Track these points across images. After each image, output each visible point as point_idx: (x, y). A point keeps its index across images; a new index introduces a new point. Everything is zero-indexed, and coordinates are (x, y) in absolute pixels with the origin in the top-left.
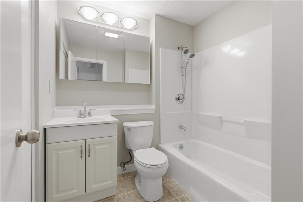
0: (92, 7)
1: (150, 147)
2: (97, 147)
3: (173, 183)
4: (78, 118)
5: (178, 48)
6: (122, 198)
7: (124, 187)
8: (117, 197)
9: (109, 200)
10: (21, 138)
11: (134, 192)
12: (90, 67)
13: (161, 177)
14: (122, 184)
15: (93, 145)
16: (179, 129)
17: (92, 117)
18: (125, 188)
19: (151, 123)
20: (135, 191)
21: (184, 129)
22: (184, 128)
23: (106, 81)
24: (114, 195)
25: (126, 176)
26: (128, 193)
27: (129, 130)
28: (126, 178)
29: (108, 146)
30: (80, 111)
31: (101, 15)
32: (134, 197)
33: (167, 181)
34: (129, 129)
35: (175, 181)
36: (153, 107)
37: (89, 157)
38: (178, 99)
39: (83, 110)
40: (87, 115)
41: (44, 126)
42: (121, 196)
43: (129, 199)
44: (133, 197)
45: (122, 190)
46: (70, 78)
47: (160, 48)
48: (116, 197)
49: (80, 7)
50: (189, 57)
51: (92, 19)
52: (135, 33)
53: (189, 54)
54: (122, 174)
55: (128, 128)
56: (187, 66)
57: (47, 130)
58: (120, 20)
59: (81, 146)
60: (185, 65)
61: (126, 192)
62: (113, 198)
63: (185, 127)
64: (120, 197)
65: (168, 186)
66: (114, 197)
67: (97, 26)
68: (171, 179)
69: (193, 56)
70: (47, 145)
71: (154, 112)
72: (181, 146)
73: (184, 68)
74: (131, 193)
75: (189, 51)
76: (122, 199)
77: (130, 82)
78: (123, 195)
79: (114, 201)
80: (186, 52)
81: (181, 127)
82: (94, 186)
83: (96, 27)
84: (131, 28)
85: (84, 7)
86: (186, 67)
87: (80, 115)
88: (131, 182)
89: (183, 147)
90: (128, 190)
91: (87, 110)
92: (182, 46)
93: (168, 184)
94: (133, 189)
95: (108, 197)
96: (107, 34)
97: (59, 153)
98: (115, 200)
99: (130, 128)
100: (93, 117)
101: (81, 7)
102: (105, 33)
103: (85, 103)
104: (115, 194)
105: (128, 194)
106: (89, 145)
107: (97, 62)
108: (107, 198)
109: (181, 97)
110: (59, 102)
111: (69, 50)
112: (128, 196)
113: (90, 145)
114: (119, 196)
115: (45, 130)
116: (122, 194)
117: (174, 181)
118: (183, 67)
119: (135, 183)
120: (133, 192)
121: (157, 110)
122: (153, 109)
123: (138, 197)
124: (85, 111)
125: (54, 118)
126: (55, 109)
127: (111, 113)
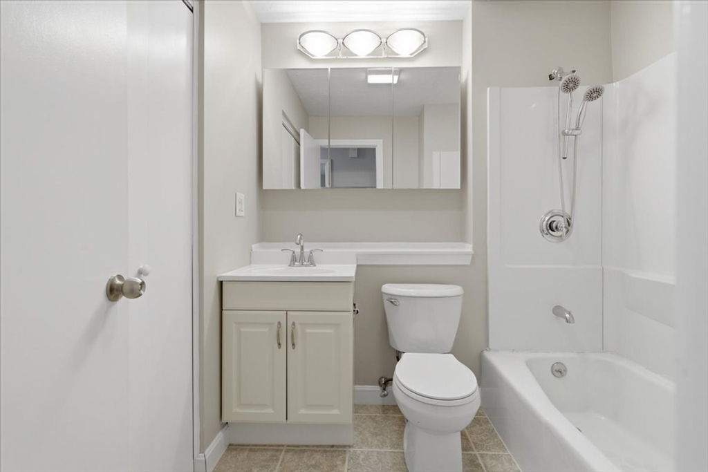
0: (321, 30)
1: (449, 351)
2: (308, 331)
3: (506, 464)
4: (290, 266)
5: (551, 78)
6: (362, 456)
7: (376, 435)
8: (354, 451)
9: (335, 451)
10: (115, 287)
11: (395, 452)
12: (356, 156)
13: (456, 432)
14: (375, 428)
15: (301, 324)
16: (554, 316)
17: (315, 266)
18: (378, 438)
19: (455, 290)
20: (397, 451)
21: (566, 319)
22: (567, 315)
23: (382, 188)
24: (347, 444)
25: (391, 411)
26: (379, 450)
27: (392, 302)
28: (389, 416)
29: (331, 331)
30: (294, 252)
31: (340, 41)
32: (390, 465)
33: (490, 453)
34: (393, 300)
35: (514, 460)
36: (469, 248)
37: (294, 348)
38: (551, 227)
39: (298, 250)
40: (298, 260)
41: (218, 278)
42: (362, 452)
43: (377, 464)
44: (388, 463)
45: (370, 440)
46: (303, 187)
47: (488, 89)
48: (352, 450)
49: (298, 36)
50: (584, 100)
51: (326, 56)
52: (423, 63)
53: (582, 90)
54: (383, 406)
55: (390, 297)
56: (577, 129)
57: (224, 284)
58: (384, 40)
59: (279, 323)
60: (573, 127)
61: (376, 448)
62: (345, 451)
63: (569, 314)
64: (359, 454)
65: (486, 467)
66: (347, 449)
67: (331, 69)
68: (505, 450)
69: (595, 95)
70: (223, 311)
71: (469, 263)
72: (556, 367)
73: (571, 135)
74: (385, 452)
75: (581, 82)
76: (362, 460)
77: (436, 186)
78: (368, 452)
79: (345, 457)
80: (571, 85)
81: (558, 311)
82: (303, 411)
83: (329, 70)
84: (411, 54)
85: (307, 35)
86: (576, 132)
87: (294, 260)
88: (395, 428)
89: (565, 370)
90: (382, 444)
91: (306, 250)
92: (560, 69)
93: (488, 461)
94: (393, 447)
95: (336, 446)
96: (373, 79)
97: (242, 330)
98: (347, 456)
99: (393, 297)
100: (319, 267)
101: (301, 36)
102: (366, 78)
103: (299, 237)
104: (351, 443)
105: (378, 453)
106: (294, 324)
107: (331, 144)
108: (333, 446)
109: (561, 222)
110: (265, 234)
111: (302, 128)
112: (376, 458)
113: (296, 325)
114: (358, 450)
115: (221, 283)
116: (366, 449)
117: (511, 460)
118: (564, 134)
119: (403, 432)
120: (392, 452)
121: (480, 257)
122: (466, 254)
123: (398, 466)
124: (302, 254)
125: (250, 263)
126: (253, 246)
127: (357, 260)
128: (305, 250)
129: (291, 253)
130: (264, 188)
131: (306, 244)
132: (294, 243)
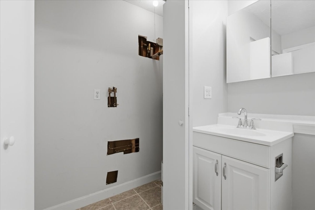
4: (238, 127)
17: (255, 129)
30: (240, 119)
37: (225, 179)
39: (243, 118)
40: (243, 125)
59: (217, 161)
87: (240, 124)
97: (199, 158)
103: (241, 110)
106: (225, 164)
113: (227, 165)
124: (246, 121)
125: (217, 123)
126: (219, 114)
127: (294, 129)
128: (248, 118)
129: (239, 120)
130: (227, 82)
131: (249, 115)
132: (237, 113)
